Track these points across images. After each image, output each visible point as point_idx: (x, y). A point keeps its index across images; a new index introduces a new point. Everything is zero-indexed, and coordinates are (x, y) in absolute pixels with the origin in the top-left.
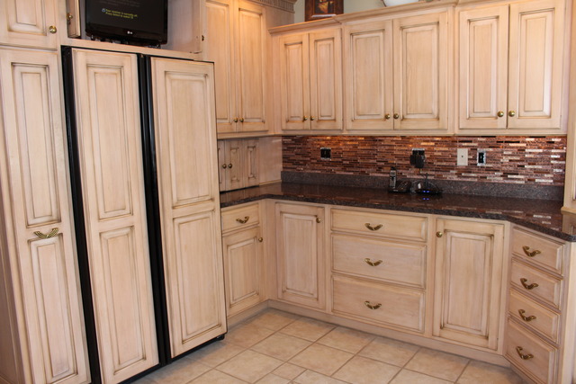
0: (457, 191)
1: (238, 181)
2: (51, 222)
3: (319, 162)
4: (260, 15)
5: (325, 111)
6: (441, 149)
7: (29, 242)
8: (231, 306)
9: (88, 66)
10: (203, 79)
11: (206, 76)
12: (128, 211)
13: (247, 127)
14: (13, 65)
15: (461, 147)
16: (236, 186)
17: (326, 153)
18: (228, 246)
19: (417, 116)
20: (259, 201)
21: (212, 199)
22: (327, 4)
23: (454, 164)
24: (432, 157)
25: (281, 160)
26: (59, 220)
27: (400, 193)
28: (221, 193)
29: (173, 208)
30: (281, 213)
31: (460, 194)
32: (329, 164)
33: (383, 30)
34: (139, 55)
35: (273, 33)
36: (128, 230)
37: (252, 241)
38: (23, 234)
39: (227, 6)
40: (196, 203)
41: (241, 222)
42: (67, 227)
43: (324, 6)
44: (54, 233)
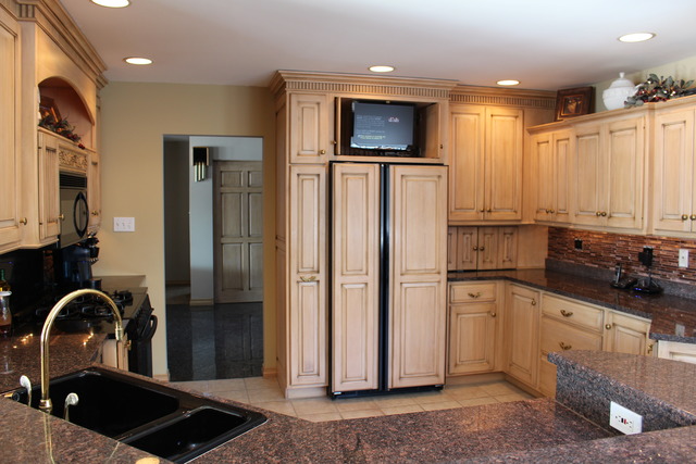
0: (676, 293)
1: (491, 262)
2: (313, 272)
3: (574, 252)
4: (516, 117)
5: (561, 206)
6: (667, 248)
7: (298, 282)
8: (456, 365)
9: (343, 174)
10: (436, 179)
11: (439, 177)
12: (364, 272)
13: (494, 216)
14: (298, 175)
15: (683, 247)
16: (488, 267)
17: (578, 244)
18: (458, 314)
19: (620, 215)
20: (497, 282)
21: (439, 273)
22: (575, 105)
23: (676, 264)
24: (659, 256)
25: (547, 248)
26: (318, 272)
27: (619, 288)
28: (449, 272)
29: (402, 275)
30: (513, 294)
31: (678, 297)
32: (580, 255)
33: (598, 134)
34: (380, 163)
35: (532, 132)
36: (363, 286)
37: (486, 314)
38: (295, 277)
39: (478, 114)
40: (422, 274)
41: (472, 296)
42: (322, 277)
43: (572, 107)
44: (312, 279)
